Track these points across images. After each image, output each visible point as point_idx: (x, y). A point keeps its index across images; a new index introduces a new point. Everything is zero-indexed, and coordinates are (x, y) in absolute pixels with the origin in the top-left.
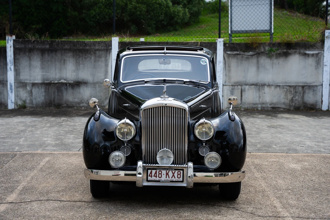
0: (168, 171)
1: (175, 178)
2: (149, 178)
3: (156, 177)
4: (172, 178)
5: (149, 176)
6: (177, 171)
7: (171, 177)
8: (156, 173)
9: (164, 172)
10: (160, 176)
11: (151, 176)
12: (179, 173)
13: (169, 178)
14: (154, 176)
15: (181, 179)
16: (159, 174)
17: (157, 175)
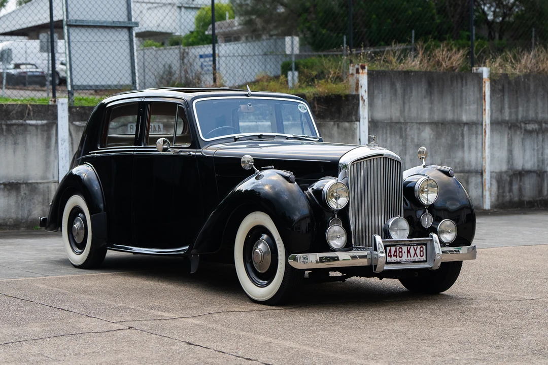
0: (409, 247)
1: (417, 257)
2: (389, 259)
3: (396, 256)
4: (414, 257)
5: (389, 256)
6: (419, 247)
7: (412, 256)
8: (396, 251)
9: (405, 249)
10: (401, 256)
11: (391, 256)
12: (422, 249)
13: (411, 257)
14: (394, 256)
15: (424, 258)
16: (400, 252)
17: (398, 254)
